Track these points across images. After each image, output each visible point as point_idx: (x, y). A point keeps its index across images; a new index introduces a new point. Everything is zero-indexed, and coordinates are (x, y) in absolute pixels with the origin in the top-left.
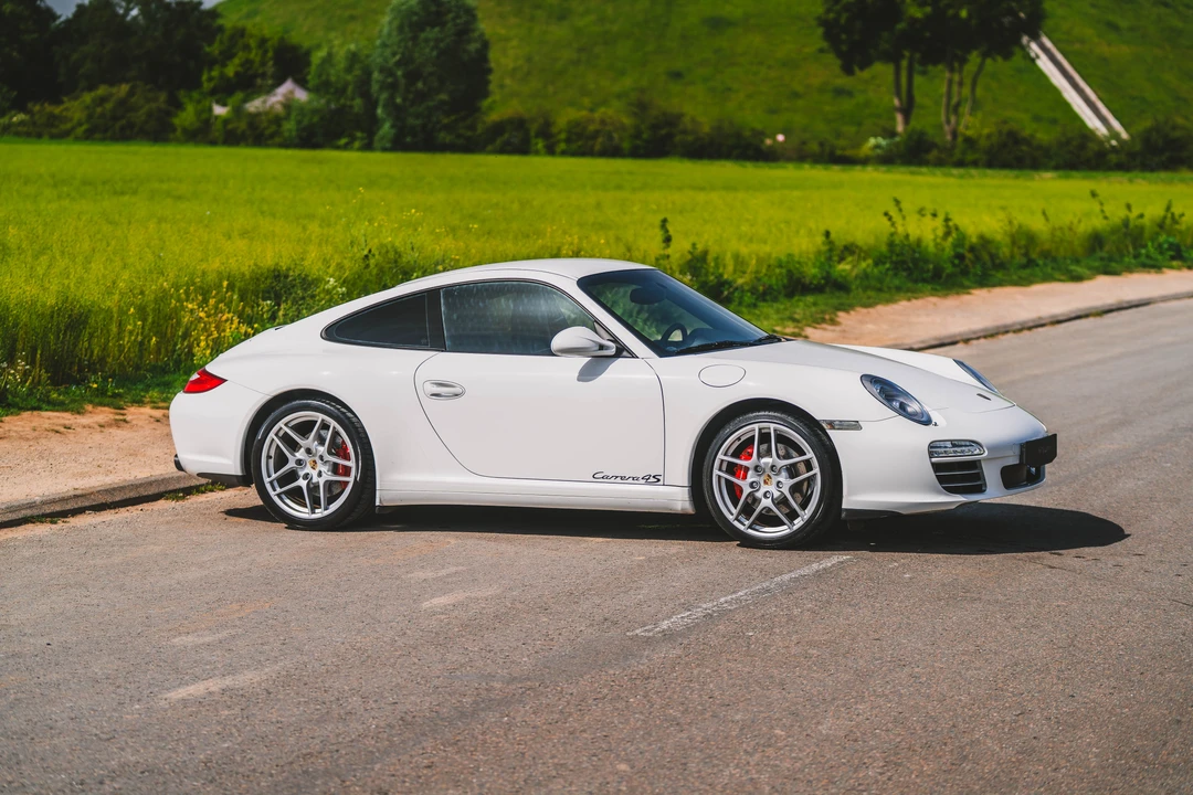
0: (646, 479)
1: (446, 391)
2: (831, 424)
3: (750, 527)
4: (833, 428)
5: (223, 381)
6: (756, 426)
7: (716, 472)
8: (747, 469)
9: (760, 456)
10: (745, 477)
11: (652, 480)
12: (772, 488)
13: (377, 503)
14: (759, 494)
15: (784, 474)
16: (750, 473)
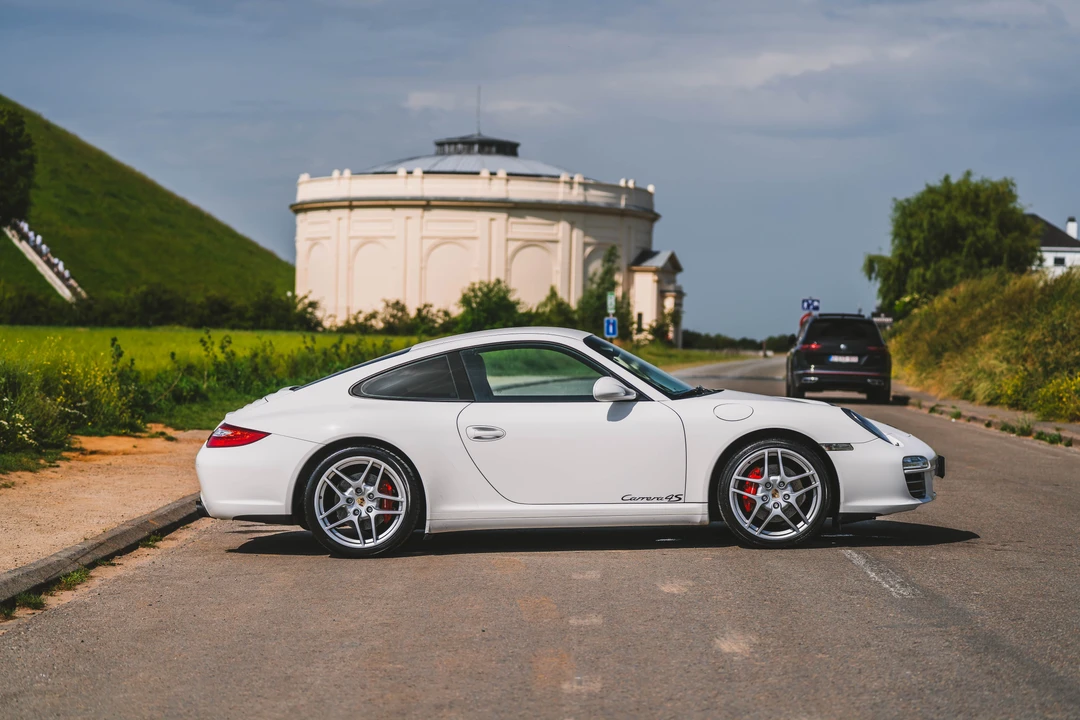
0: (669, 499)
1: (488, 434)
2: (830, 446)
3: (761, 533)
4: (831, 449)
5: (267, 434)
6: (766, 451)
7: (732, 489)
8: (757, 486)
9: (770, 475)
10: (755, 493)
11: (674, 499)
12: (780, 500)
13: (427, 531)
14: (770, 505)
15: (789, 488)
16: (760, 489)
